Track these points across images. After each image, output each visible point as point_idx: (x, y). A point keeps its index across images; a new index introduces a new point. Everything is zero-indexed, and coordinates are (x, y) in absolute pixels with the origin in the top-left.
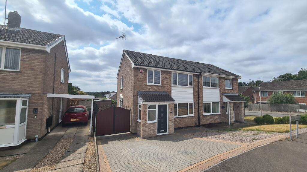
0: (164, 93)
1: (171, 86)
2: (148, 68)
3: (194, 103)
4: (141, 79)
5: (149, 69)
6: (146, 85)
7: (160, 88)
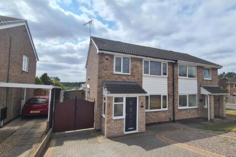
0: (134, 84)
1: (141, 75)
2: (115, 53)
3: (168, 95)
4: (106, 66)
5: (116, 55)
6: (113, 74)
7: (129, 77)
